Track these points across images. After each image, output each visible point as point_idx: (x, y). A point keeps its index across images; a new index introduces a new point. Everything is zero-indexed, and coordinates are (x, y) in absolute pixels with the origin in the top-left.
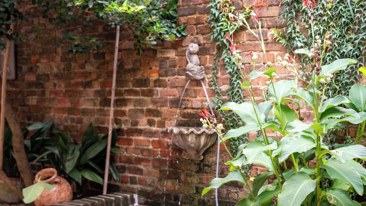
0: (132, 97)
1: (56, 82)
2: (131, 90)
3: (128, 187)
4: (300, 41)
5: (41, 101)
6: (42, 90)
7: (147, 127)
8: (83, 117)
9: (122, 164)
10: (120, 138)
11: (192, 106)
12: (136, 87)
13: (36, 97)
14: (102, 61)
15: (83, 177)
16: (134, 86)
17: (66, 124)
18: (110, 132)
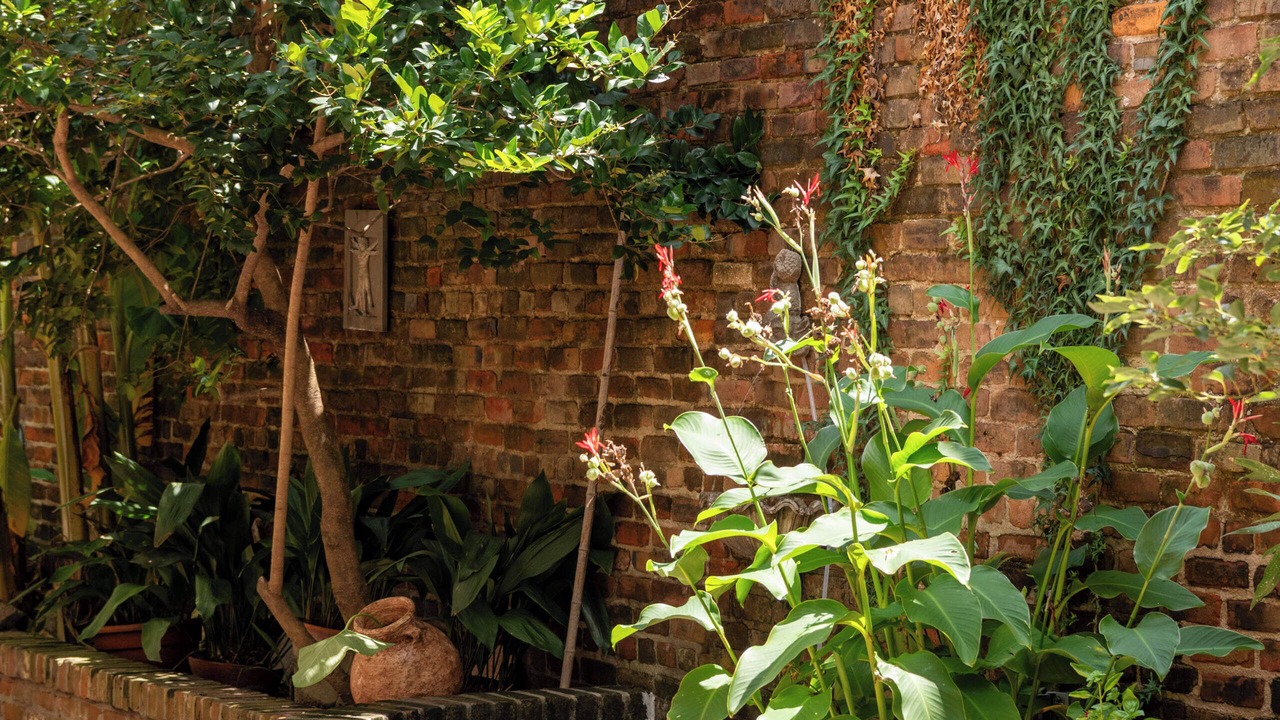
0: (653, 401)
1: (482, 344)
2: (652, 379)
3: (635, 673)
4: (1005, 259)
5: (444, 401)
6: (449, 368)
7: (684, 491)
8: (539, 456)
9: (624, 601)
10: (620, 524)
11: (782, 432)
12: (664, 372)
13: (433, 390)
14: (590, 287)
15: (500, 629)
16: (658, 368)
17: (500, 475)
18: (589, 503)
